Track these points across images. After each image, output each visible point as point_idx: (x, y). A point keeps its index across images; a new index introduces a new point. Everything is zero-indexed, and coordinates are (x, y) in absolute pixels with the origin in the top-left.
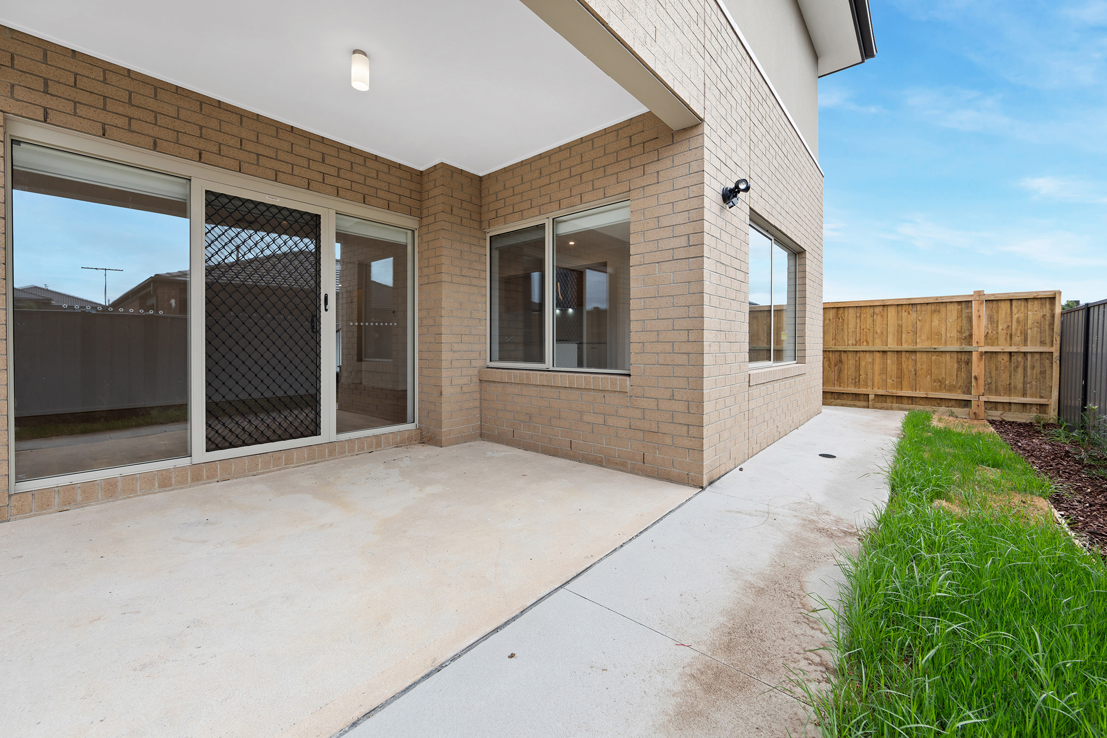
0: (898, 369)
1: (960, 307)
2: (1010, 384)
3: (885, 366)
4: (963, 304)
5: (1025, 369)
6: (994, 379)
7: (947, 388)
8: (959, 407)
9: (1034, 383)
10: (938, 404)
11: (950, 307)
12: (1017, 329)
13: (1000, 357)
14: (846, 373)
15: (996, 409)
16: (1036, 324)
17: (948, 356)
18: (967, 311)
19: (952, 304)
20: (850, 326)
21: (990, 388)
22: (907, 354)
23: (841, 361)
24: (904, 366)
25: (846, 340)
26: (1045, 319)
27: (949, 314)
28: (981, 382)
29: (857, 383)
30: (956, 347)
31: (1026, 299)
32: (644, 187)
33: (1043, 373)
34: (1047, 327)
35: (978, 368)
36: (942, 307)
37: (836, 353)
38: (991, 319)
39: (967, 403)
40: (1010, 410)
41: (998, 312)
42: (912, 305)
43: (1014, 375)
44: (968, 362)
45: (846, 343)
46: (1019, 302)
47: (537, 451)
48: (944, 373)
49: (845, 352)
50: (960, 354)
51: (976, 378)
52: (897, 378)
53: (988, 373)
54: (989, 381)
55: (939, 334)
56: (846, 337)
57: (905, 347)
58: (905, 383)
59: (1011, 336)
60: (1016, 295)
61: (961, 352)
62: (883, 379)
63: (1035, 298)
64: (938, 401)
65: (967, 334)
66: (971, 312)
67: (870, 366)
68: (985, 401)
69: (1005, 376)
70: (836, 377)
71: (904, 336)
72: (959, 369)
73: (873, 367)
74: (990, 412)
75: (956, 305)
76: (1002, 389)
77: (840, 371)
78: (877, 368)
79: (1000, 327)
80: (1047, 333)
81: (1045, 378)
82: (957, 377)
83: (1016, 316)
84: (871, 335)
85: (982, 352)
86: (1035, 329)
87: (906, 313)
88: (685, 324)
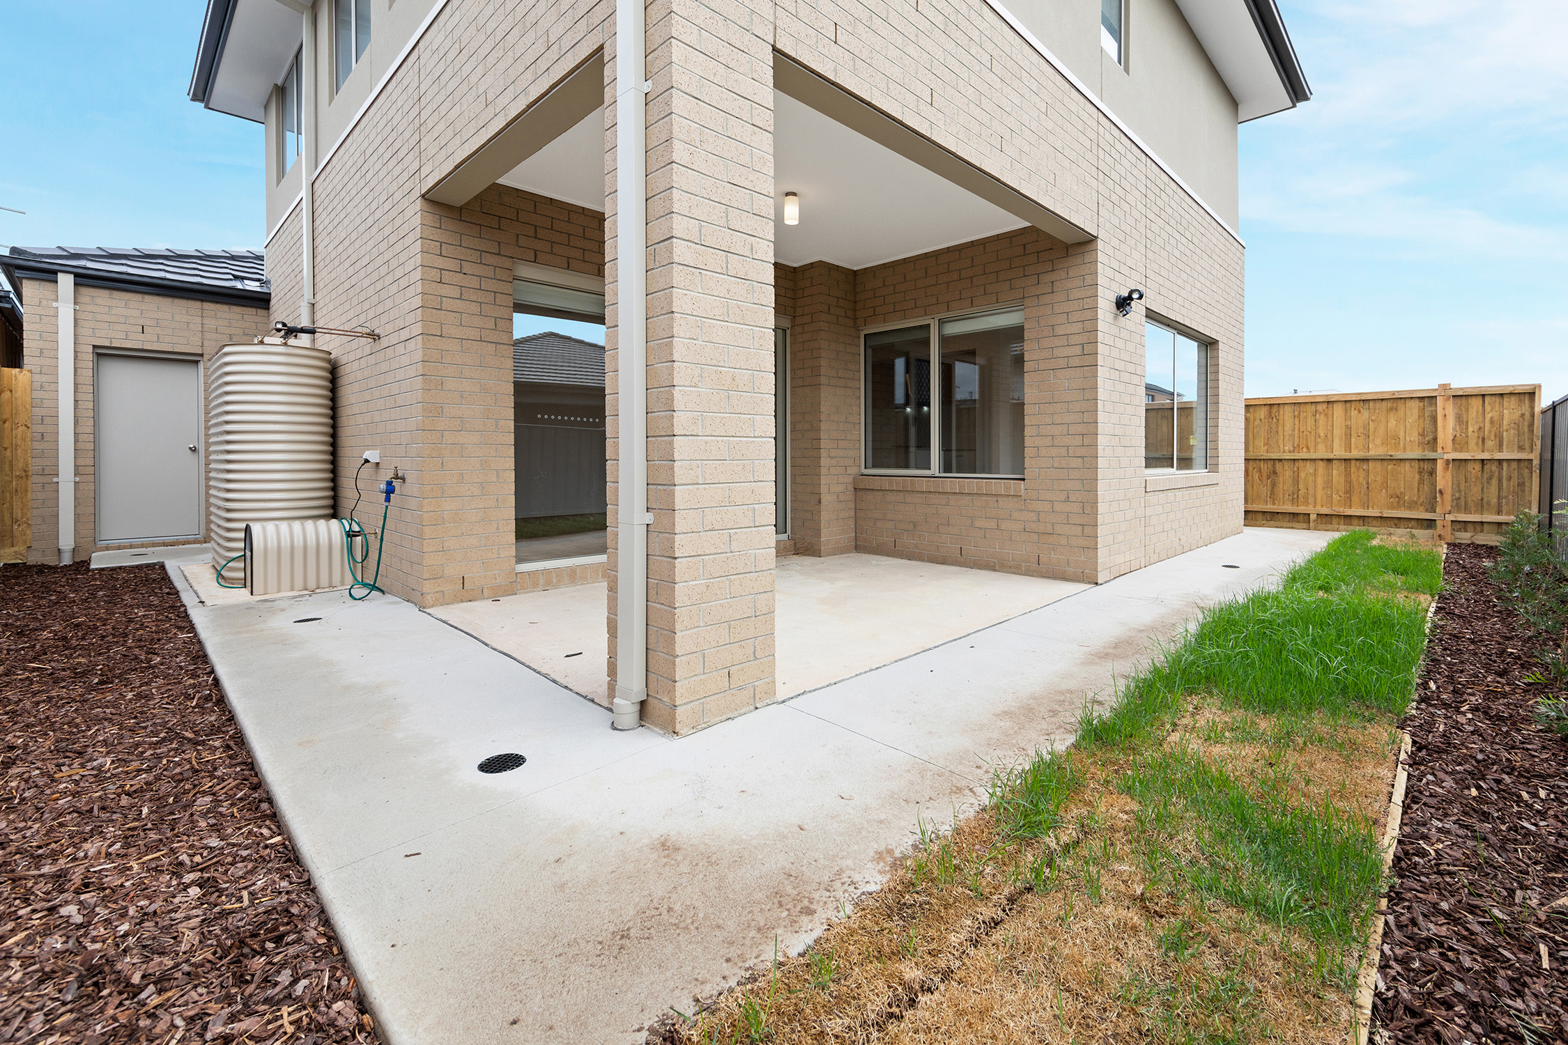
0: (1346, 481)
1: (1422, 404)
2: (1482, 499)
3: (1330, 478)
4: (1426, 400)
5: (1500, 480)
6: (1463, 493)
7: (1406, 504)
8: (1421, 529)
9: (1511, 497)
10: (1396, 525)
11: (1410, 404)
12: (1490, 432)
13: (1470, 466)
14: (1281, 487)
15: (1466, 531)
16: (1513, 425)
17: (1407, 465)
18: (1430, 409)
19: (1412, 401)
20: (1286, 428)
21: (1459, 505)
22: (1358, 463)
23: (1275, 473)
24: (1354, 477)
25: (1282, 446)
26: (1524, 419)
27: (1409, 413)
28: (1448, 497)
29: (1295, 499)
30: (1416, 453)
31: (1502, 395)
32: (1038, 295)
33: (1521, 484)
34: (1526, 429)
35: (1444, 479)
36: (1400, 404)
37: (1269, 462)
38: (1460, 420)
39: (1430, 524)
40: (1482, 531)
41: (1467, 411)
42: (1364, 402)
43: (1487, 488)
44: (1432, 473)
45: (1282, 449)
46: (1493, 398)
47: (923, 560)
48: (1402, 486)
49: (1280, 460)
50: (1421, 463)
51: (1441, 492)
52: (1346, 493)
53: (1457, 487)
54: (1457, 495)
55: (1396, 438)
56: (1281, 442)
57: (1355, 453)
58: (1355, 499)
59: (1483, 440)
60: (1489, 389)
61: (1423, 460)
62: (1327, 494)
63: (1511, 394)
64: (1396, 521)
65: (1430, 437)
66: (1436, 411)
67: (1311, 478)
68: (1452, 521)
69: (1476, 490)
70: (1269, 493)
71: (1353, 440)
72: (1421, 481)
73: (1316, 479)
74: (1458, 534)
75: (1417, 401)
76: (1472, 505)
77: (1274, 485)
78: (1320, 481)
79: (1470, 429)
80: (1526, 435)
81: (1523, 491)
82: (1418, 491)
83: (1490, 415)
84: (1313, 439)
85: (1448, 460)
86: (1512, 431)
87: (1356, 412)
88: (1080, 429)
